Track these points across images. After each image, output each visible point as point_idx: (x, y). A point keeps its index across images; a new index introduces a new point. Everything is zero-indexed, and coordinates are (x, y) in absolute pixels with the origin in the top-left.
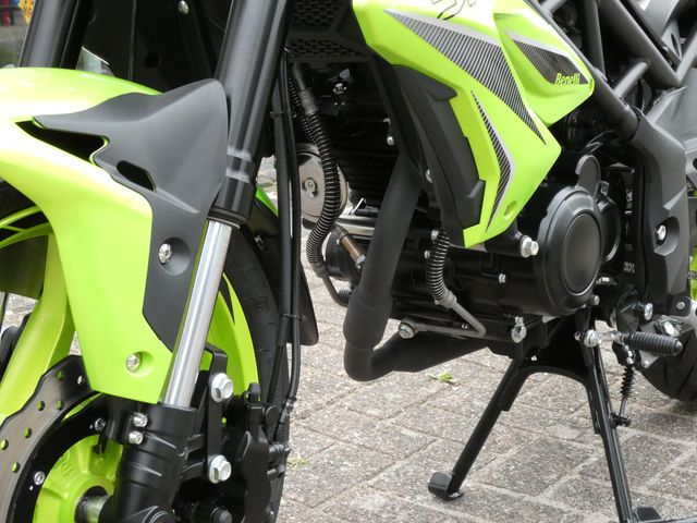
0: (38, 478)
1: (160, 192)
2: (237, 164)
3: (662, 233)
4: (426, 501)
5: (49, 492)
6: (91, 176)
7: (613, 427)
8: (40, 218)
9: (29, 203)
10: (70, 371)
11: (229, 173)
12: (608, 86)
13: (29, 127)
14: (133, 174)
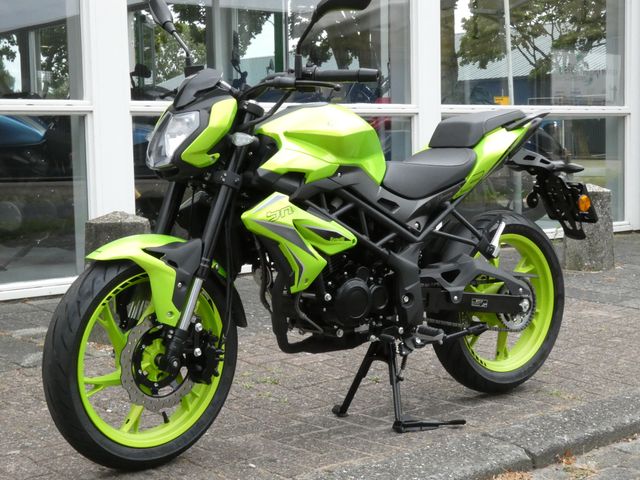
0: (143, 347)
1: (179, 269)
2: (205, 262)
3: (406, 300)
4: (332, 416)
5: (147, 353)
6: (160, 263)
7: (397, 382)
8: (147, 275)
9: (144, 271)
10: (153, 317)
11: (202, 264)
12: (371, 242)
13: (145, 250)
14: (171, 263)
